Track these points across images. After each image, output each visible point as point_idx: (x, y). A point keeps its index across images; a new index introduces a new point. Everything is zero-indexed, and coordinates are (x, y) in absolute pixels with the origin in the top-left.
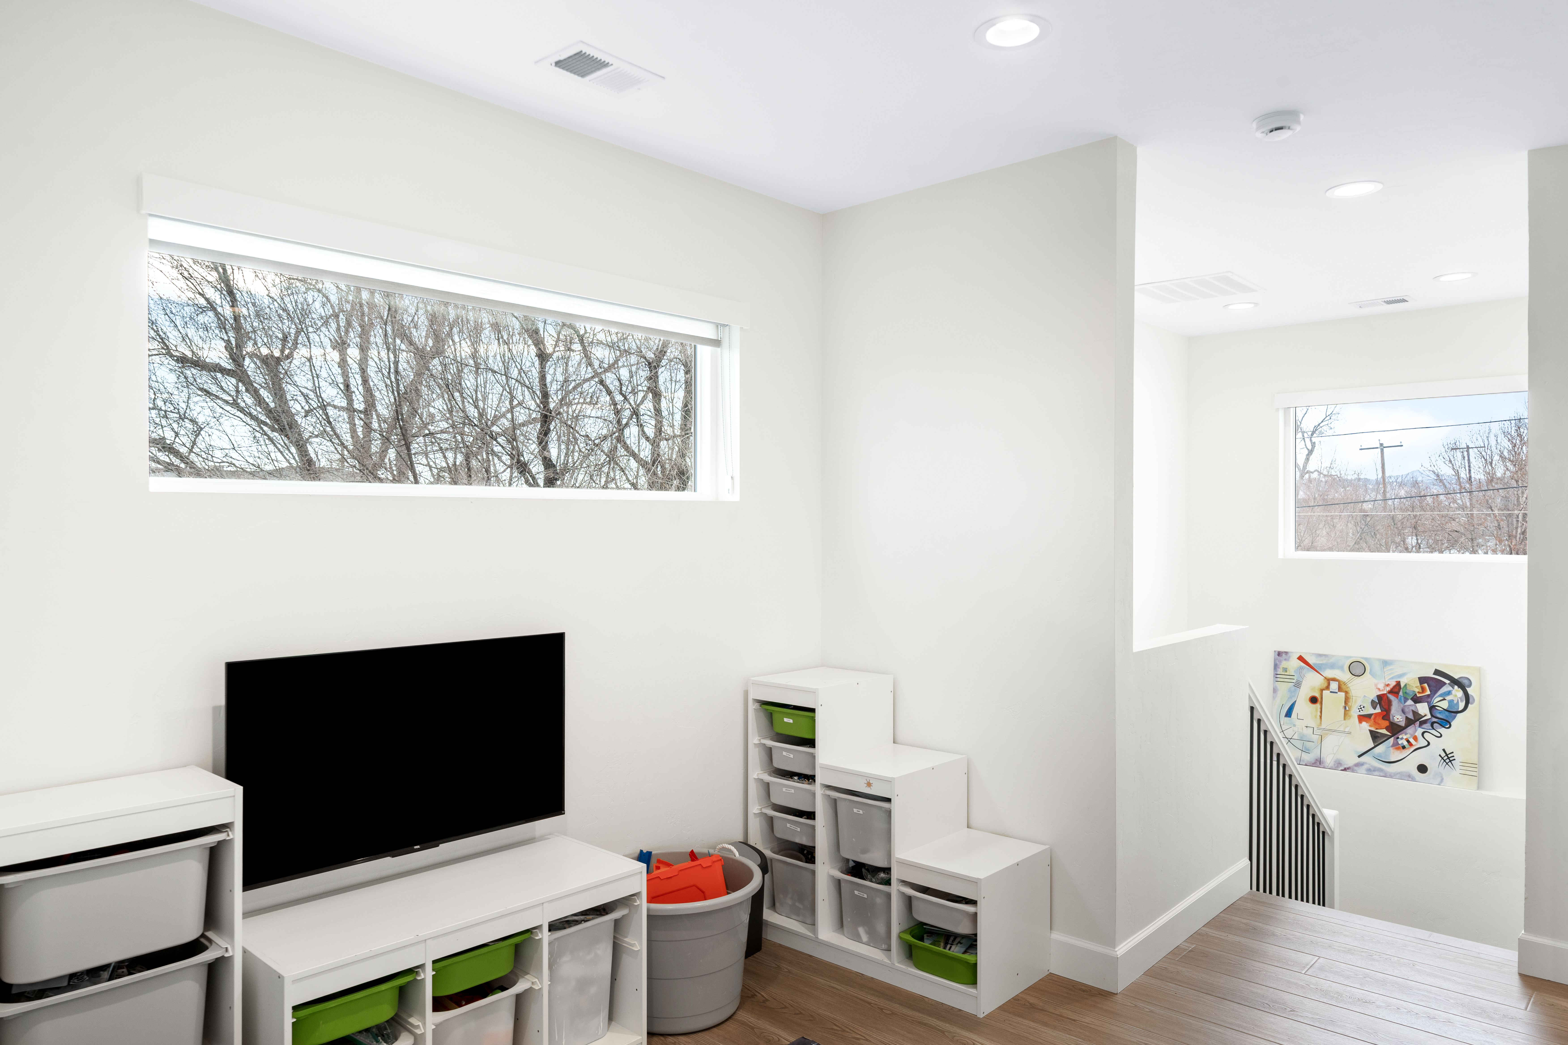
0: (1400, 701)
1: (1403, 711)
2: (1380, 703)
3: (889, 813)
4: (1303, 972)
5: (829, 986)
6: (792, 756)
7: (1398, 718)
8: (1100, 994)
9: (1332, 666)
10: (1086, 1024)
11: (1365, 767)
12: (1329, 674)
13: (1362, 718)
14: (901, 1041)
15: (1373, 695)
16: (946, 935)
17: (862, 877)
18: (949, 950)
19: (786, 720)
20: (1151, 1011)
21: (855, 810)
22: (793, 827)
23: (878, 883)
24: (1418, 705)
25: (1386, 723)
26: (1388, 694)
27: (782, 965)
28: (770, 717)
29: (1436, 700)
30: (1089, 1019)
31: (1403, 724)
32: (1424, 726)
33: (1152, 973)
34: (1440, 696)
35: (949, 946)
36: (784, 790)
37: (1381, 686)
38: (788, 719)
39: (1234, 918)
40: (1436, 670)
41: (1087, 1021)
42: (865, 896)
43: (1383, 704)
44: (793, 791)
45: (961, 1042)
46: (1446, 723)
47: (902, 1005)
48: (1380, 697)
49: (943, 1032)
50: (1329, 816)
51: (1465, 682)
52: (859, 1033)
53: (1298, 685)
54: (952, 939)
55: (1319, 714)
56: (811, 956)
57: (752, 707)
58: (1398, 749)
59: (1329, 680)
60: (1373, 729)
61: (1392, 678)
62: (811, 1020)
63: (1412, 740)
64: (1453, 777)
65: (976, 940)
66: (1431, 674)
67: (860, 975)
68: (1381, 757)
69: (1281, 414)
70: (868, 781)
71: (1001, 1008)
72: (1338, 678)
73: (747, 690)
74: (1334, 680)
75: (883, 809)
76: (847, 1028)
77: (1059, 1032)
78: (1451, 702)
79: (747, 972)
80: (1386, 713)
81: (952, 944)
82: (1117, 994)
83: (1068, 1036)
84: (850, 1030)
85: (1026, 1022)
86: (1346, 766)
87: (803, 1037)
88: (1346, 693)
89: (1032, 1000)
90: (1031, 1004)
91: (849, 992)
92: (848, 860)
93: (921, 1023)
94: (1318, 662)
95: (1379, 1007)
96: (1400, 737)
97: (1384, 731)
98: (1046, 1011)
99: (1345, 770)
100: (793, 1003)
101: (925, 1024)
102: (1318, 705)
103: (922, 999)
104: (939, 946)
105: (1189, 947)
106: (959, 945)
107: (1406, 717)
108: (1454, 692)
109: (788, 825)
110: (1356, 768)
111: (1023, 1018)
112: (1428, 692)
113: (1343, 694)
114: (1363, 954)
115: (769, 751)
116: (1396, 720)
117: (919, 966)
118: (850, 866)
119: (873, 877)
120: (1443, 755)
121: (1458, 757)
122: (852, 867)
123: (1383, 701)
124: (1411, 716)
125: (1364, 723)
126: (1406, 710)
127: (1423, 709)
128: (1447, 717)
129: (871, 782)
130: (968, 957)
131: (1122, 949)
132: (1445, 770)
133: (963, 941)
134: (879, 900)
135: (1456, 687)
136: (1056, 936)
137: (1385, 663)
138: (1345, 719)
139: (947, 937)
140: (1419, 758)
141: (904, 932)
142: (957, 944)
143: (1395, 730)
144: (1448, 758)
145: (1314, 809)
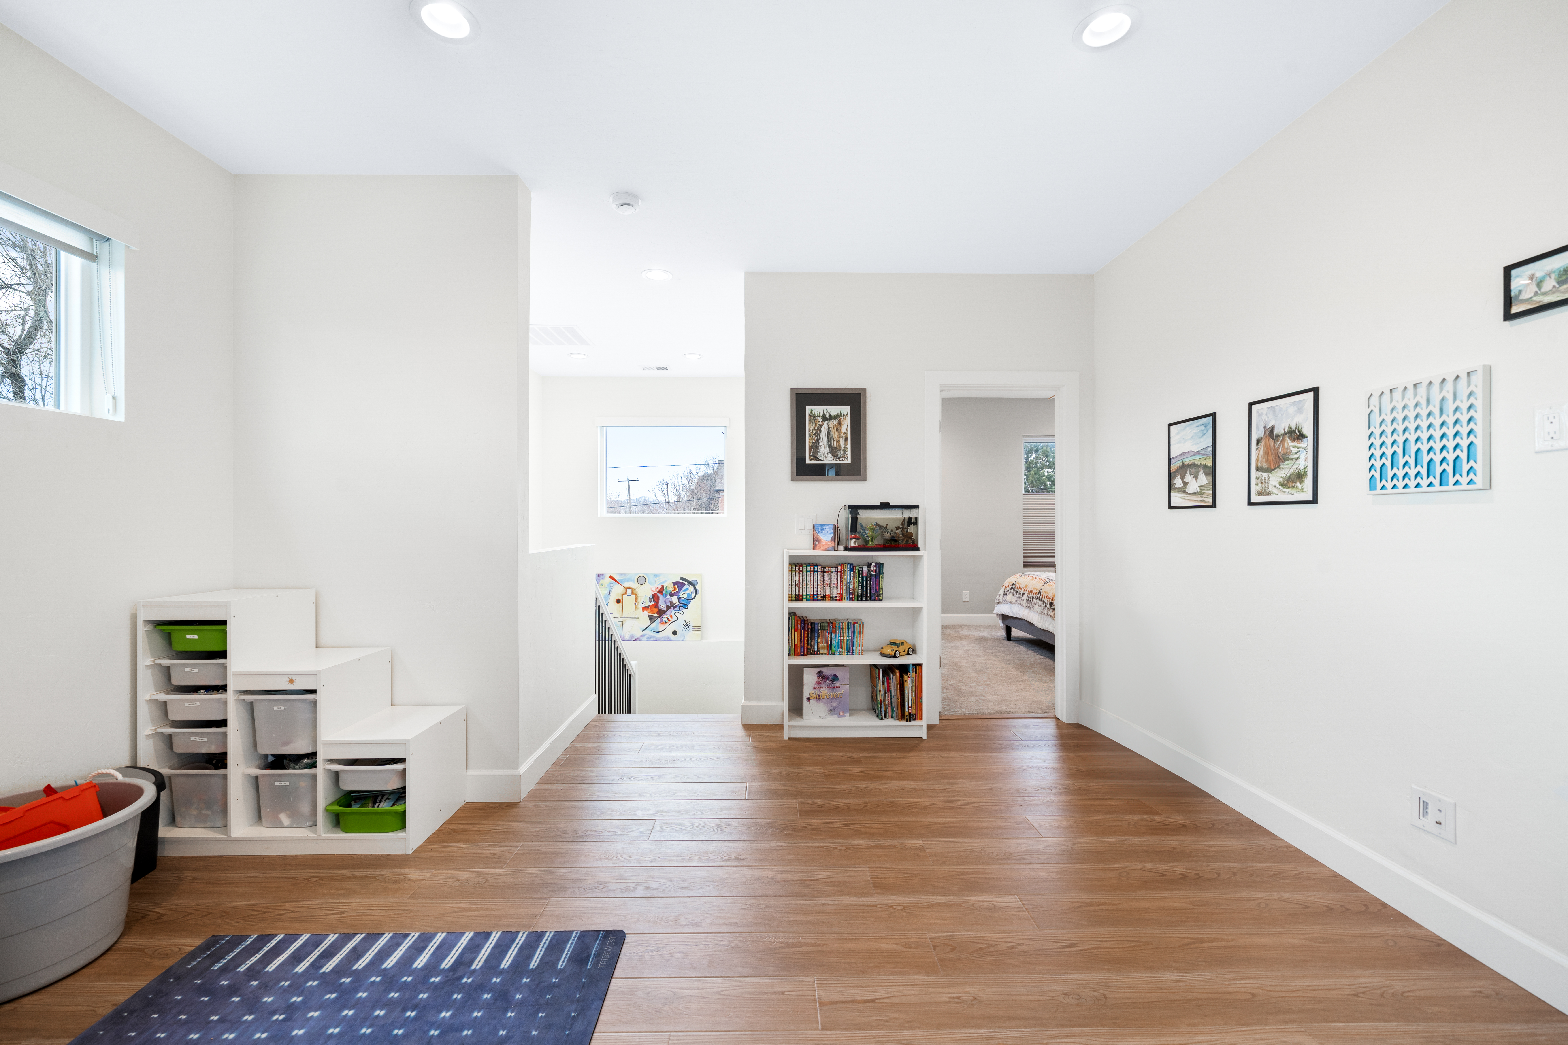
0: (663, 597)
1: (665, 602)
2: (653, 599)
3: (315, 703)
4: (637, 753)
5: (246, 877)
6: (197, 671)
7: (662, 606)
8: (507, 806)
9: (628, 580)
10: (500, 830)
11: (646, 636)
12: (626, 585)
13: (644, 609)
14: (330, 900)
15: (650, 595)
16: (373, 796)
17: (284, 767)
18: (378, 807)
19: (188, 637)
20: (547, 806)
21: (275, 708)
22: (198, 739)
23: (302, 769)
24: (672, 597)
25: (656, 610)
26: (658, 594)
27: (184, 875)
28: (168, 638)
29: (681, 594)
30: (501, 826)
31: (665, 609)
32: (676, 609)
33: (543, 781)
34: (683, 591)
35: (377, 805)
36: (187, 705)
37: (654, 589)
38: (192, 636)
39: (590, 732)
40: (681, 577)
41: (499, 828)
42: (287, 784)
43: (655, 599)
44: (198, 704)
45: (392, 880)
46: (686, 606)
47: (330, 868)
48: (653, 596)
49: (374, 878)
50: (633, 665)
51: (695, 582)
52: (283, 908)
53: (609, 593)
54: (380, 798)
55: (621, 609)
56: (222, 856)
57: (141, 629)
58: (663, 623)
59: (626, 589)
60: (650, 614)
61: (659, 584)
62: (223, 916)
63: (669, 618)
64: (690, 635)
65: (405, 793)
66: (678, 580)
67: (282, 856)
68: (654, 629)
69: (599, 429)
70: (290, 678)
71: (428, 841)
72: (631, 587)
73: (136, 614)
74: (629, 588)
75: (308, 701)
76: (269, 908)
77: (479, 843)
78: (688, 594)
79: (133, 895)
80: (656, 605)
81: (380, 802)
82: (520, 802)
83: (487, 843)
84: (273, 909)
85: (451, 844)
86: (636, 638)
87: (213, 936)
88: (636, 595)
89: (454, 827)
90: (453, 830)
91: (269, 875)
92: (266, 756)
93: (350, 878)
94: (620, 579)
95: (682, 761)
96: (664, 617)
97: (656, 615)
98: (466, 831)
99: (635, 640)
100: (200, 907)
101: (355, 877)
102: (621, 604)
103: (351, 857)
104: (367, 806)
105: (565, 758)
106: (387, 801)
107: (667, 605)
108: (689, 589)
109: (192, 738)
110: (641, 638)
111: (447, 842)
112: (677, 590)
113: (634, 596)
114: (667, 734)
115: (167, 671)
116: (662, 607)
117: (346, 830)
118: (269, 761)
119: (297, 764)
120: (685, 623)
121: (692, 624)
122: (271, 762)
123: (655, 598)
124: (669, 604)
125: (645, 611)
126: (667, 601)
127: (675, 599)
128: (686, 602)
129: (293, 679)
130: (398, 808)
131: (523, 769)
132: (686, 632)
133: (391, 797)
134: (304, 784)
135: (691, 585)
136: (471, 773)
137: (656, 576)
138: (635, 610)
139: (375, 797)
140: (673, 627)
141: (331, 804)
142: (385, 801)
143: (661, 613)
144: (687, 625)
145: (626, 662)
